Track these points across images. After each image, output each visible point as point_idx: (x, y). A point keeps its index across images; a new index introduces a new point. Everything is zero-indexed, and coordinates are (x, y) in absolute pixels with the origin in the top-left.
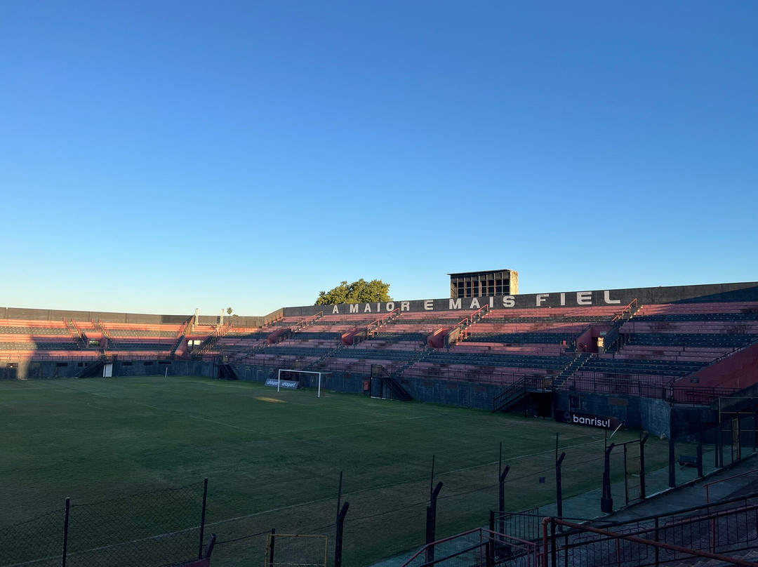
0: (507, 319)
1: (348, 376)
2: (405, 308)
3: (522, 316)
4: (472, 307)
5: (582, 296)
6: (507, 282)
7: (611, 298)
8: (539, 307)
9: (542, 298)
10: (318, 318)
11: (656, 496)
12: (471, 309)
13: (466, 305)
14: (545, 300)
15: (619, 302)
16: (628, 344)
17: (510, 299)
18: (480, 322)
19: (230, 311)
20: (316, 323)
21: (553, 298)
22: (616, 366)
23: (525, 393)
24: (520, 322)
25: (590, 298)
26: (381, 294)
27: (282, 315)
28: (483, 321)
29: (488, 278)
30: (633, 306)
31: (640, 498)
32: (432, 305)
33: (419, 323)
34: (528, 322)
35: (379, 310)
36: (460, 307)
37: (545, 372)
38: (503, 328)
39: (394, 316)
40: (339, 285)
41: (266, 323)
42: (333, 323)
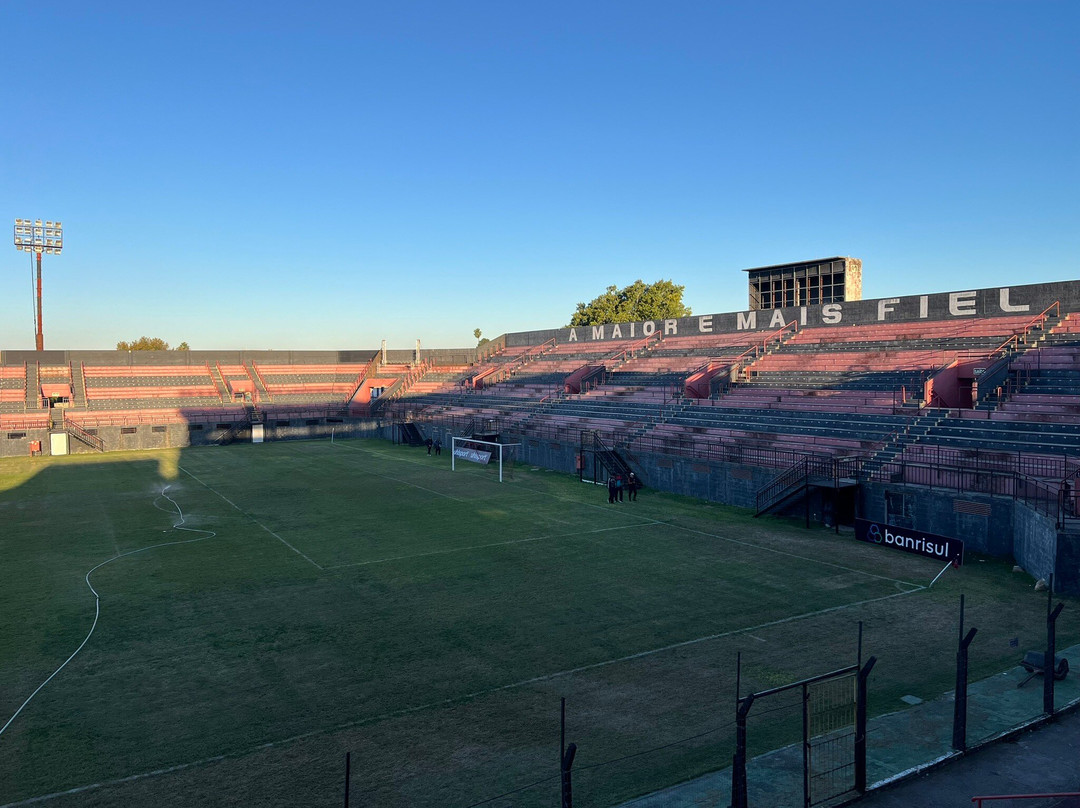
0: (823, 346)
1: (556, 445)
2: (671, 330)
3: (849, 340)
4: (772, 325)
5: (959, 300)
6: (840, 278)
7: (1012, 302)
8: (882, 322)
9: (887, 306)
10: (548, 350)
11: (898, 781)
12: (772, 329)
13: (763, 321)
14: (892, 309)
15: (1026, 308)
16: (1022, 391)
17: (834, 310)
18: (778, 353)
19: (477, 333)
20: (543, 358)
21: (908, 305)
22: (990, 435)
23: (807, 486)
24: (842, 350)
25: (973, 303)
26: (668, 302)
27: (503, 345)
28: (785, 350)
29: (810, 273)
30: (1052, 315)
31: (856, 787)
32: (710, 323)
33: (686, 355)
34: (856, 350)
35: (632, 335)
36: (753, 327)
37: (858, 445)
38: (812, 362)
39: (653, 344)
40: (604, 292)
41: (480, 358)
42: (565, 358)
